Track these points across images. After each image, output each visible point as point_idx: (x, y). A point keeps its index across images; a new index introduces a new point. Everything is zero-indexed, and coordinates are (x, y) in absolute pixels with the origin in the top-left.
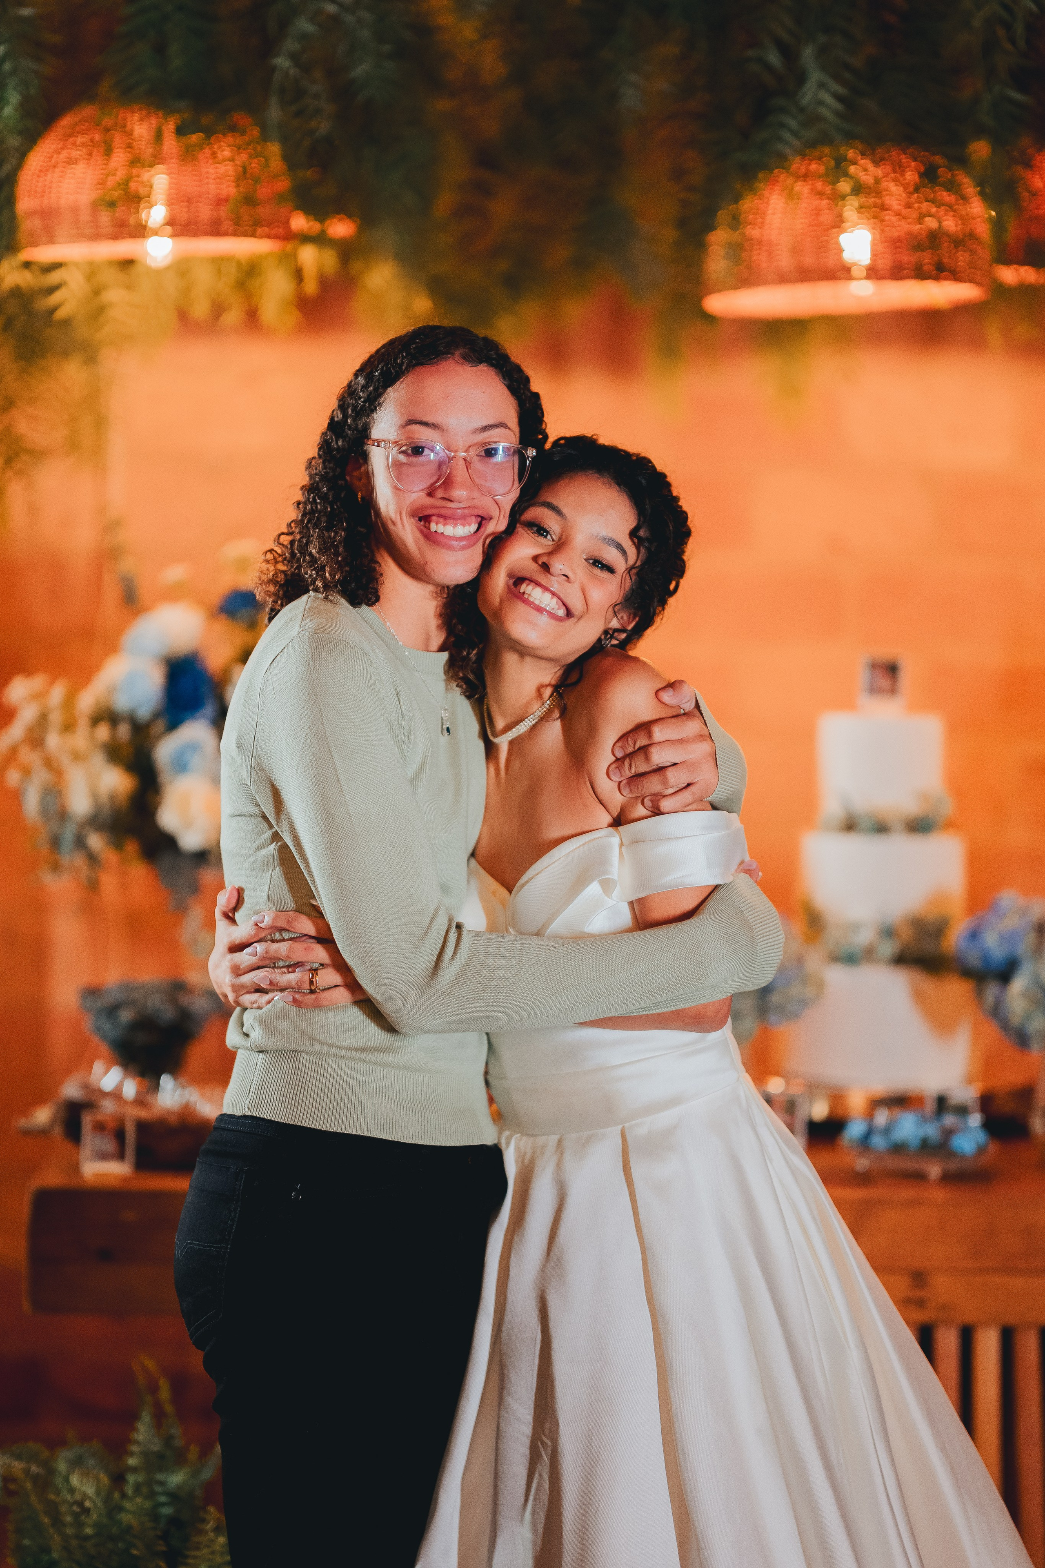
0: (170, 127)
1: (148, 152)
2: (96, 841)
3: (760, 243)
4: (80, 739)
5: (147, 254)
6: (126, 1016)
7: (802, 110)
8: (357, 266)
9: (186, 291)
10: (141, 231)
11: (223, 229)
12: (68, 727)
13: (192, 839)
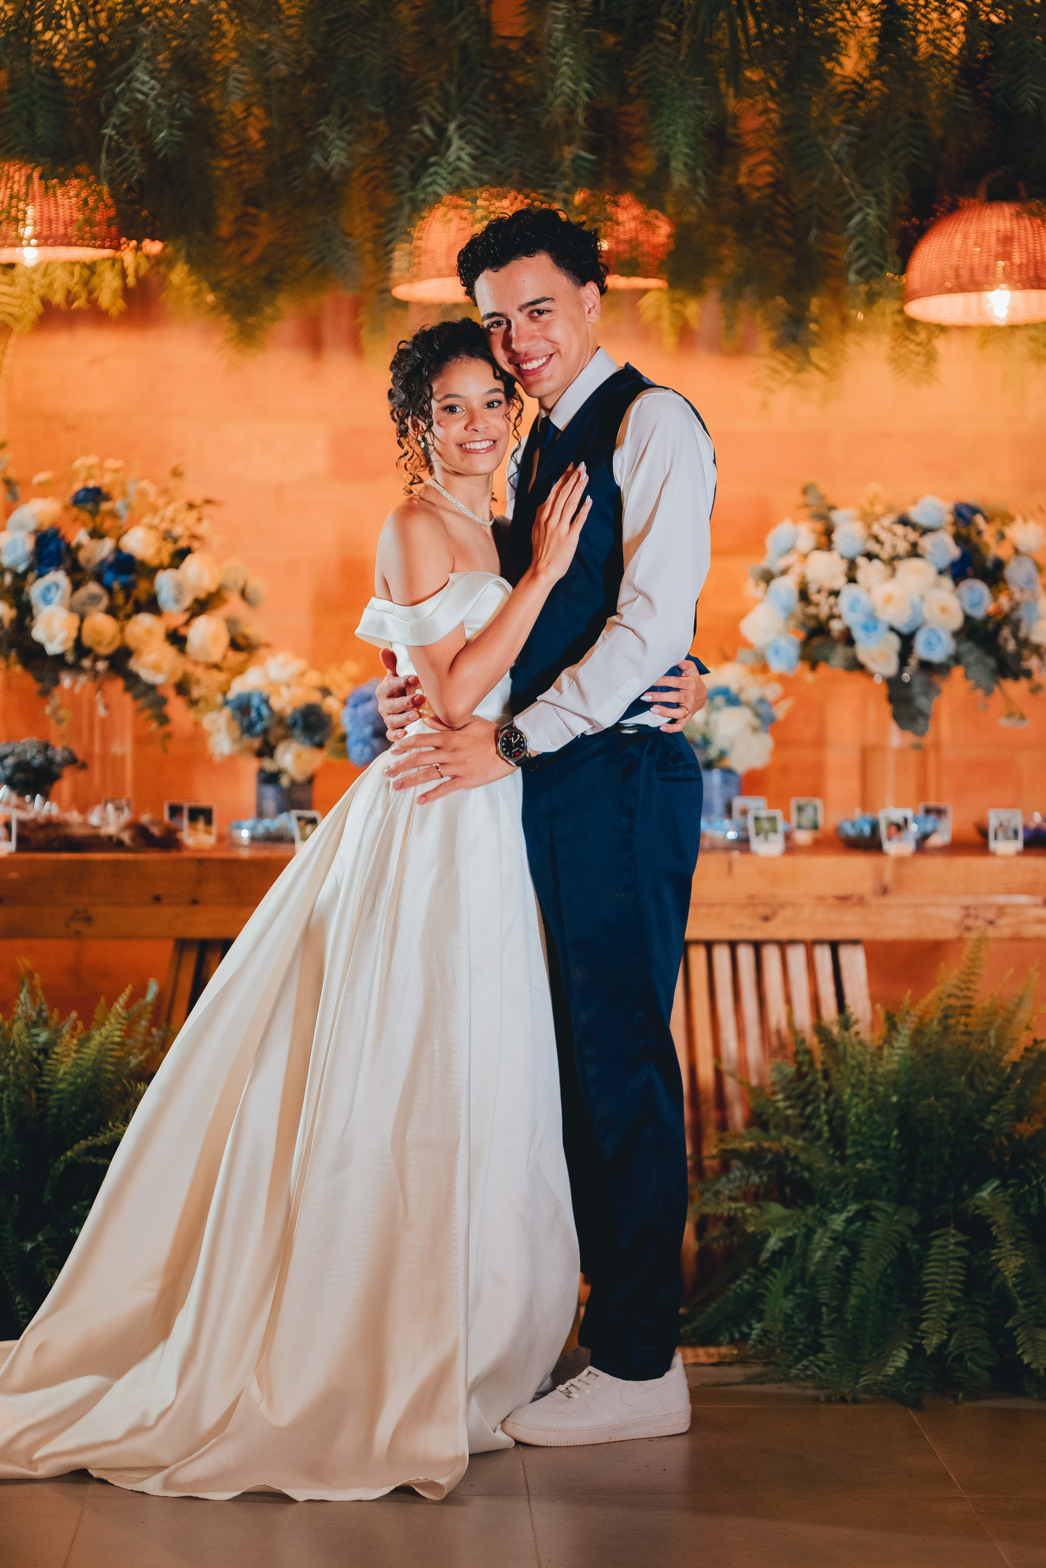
0: (36, 175)
1: (23, 191)
3: (425, 252)
5: (24, 258)
6: (10, 761)
7: (450, 164)
8: (164, 272)
9: (50, 285)
10: (18, 242)
11: (72, 241)
13: (52, 648)
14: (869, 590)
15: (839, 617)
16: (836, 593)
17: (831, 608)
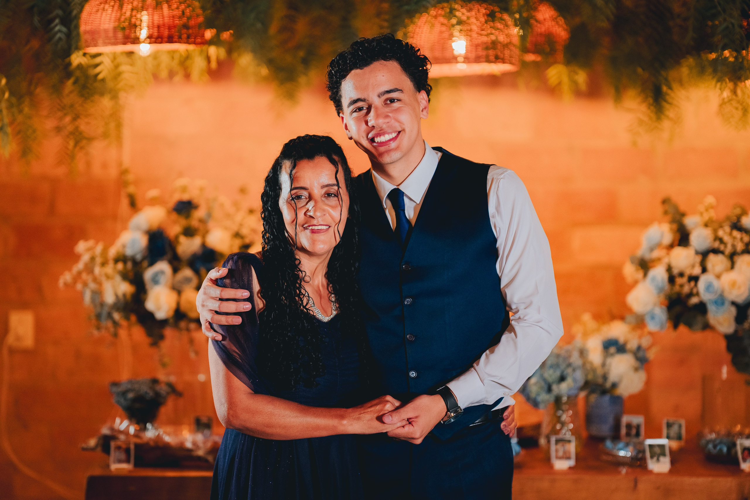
2: (116, 316)
4: (109, 269)
5: (139, 50)
6: (130, 395)
8: (235, 55)
10: (136, 40)
11: (175, 40)
12: (104, 264)
13: (161, 314)
14: (718, 277)
15: (698, 294)
16: (695, 279)
17: (692, 289)
